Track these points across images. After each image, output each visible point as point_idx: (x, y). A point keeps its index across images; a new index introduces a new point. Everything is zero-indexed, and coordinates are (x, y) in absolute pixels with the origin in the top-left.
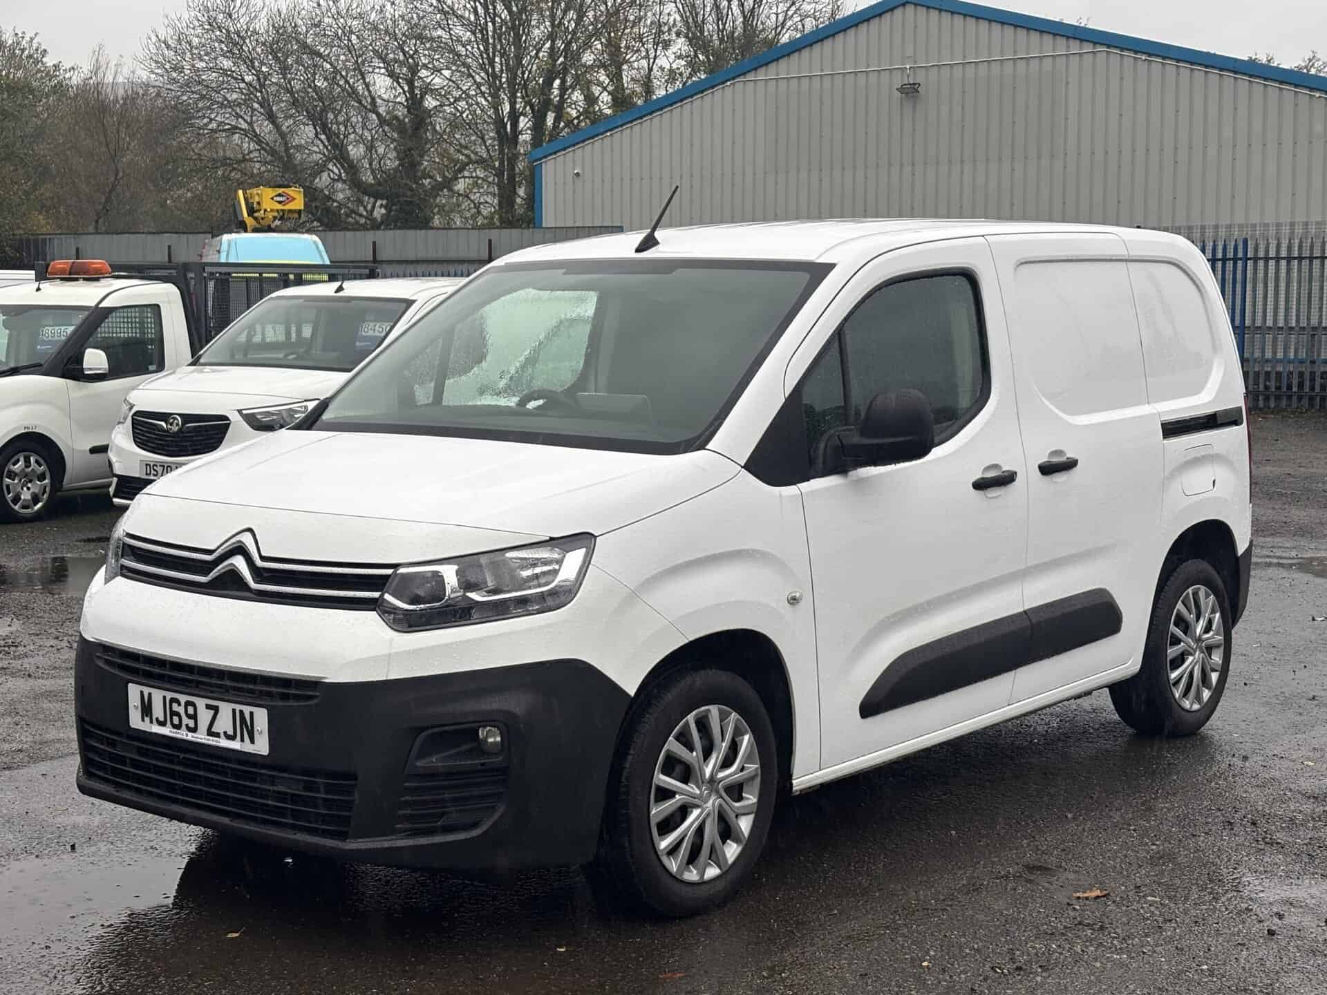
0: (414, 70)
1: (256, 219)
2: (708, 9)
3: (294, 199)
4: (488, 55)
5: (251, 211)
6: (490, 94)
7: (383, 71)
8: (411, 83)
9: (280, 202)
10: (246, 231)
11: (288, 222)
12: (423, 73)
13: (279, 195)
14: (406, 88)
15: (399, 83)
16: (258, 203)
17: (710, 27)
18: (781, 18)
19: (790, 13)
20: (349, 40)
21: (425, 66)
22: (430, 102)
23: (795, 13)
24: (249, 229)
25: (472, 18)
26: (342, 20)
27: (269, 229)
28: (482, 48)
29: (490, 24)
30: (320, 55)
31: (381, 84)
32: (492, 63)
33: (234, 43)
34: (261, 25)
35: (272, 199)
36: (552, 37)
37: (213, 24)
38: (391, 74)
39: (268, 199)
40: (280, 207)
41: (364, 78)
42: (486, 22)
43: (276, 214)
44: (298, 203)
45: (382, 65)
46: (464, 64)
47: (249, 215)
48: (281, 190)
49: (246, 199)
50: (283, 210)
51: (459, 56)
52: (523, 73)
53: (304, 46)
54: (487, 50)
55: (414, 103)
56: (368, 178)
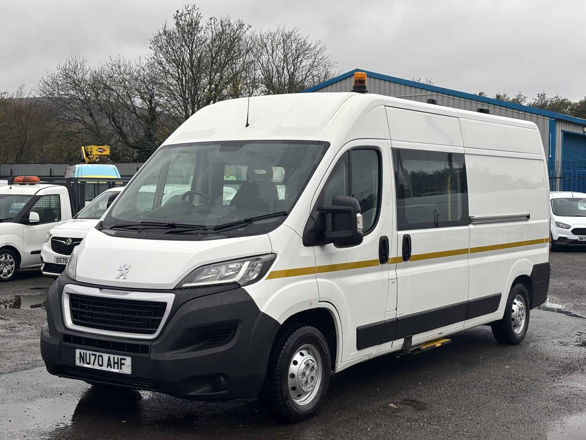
0: (152, 97)
1: (89, 158)
2: (274, 73)
3: (106, 150)
4: (183, 90)
5: (87, 155)
6: (184, 106)
7: (140, 97)
8: (150, 102)
9: (100, 152)
10: (85, 163)
11: (102, 160)
12: (156, 98)
13: (100, 149)
14: (148, 103)
15: (145, 101)
16: (91, 152)
17: (275, 80)
18: (304, 76)
19: (308, 75)
20: (125, 83)
21: (156, 95)
22: (158, 109)
23: (310, 74)
24: (86, 163)
25: (177, 75)
26: (122, 75)
27: (95, 163)
28: (181, 87)
29: (184, 78)
30: (113, 90)
31: (138, 102)
32: (185, 93)
33: (76, 84)
34: (88, 77)
35: (97, 150)
36: (210, 83)
37: (67, 76)
38: (142, 98)
39: (95, 150)
40: (100, 154)
41: (131, 100)
42: (182, 77)
43: (98, 156)
44: (107, 152)
45: (139, 94)
46: (173, 94)
47: (86, 157)
48: (100, 147)
49: (85, 150)
50: (101, 155)
51: (171, 90)
52: (198, 98)
53: (105, 85)
54: (183, 88)
55: (152, 110)
56: (131, 140)
